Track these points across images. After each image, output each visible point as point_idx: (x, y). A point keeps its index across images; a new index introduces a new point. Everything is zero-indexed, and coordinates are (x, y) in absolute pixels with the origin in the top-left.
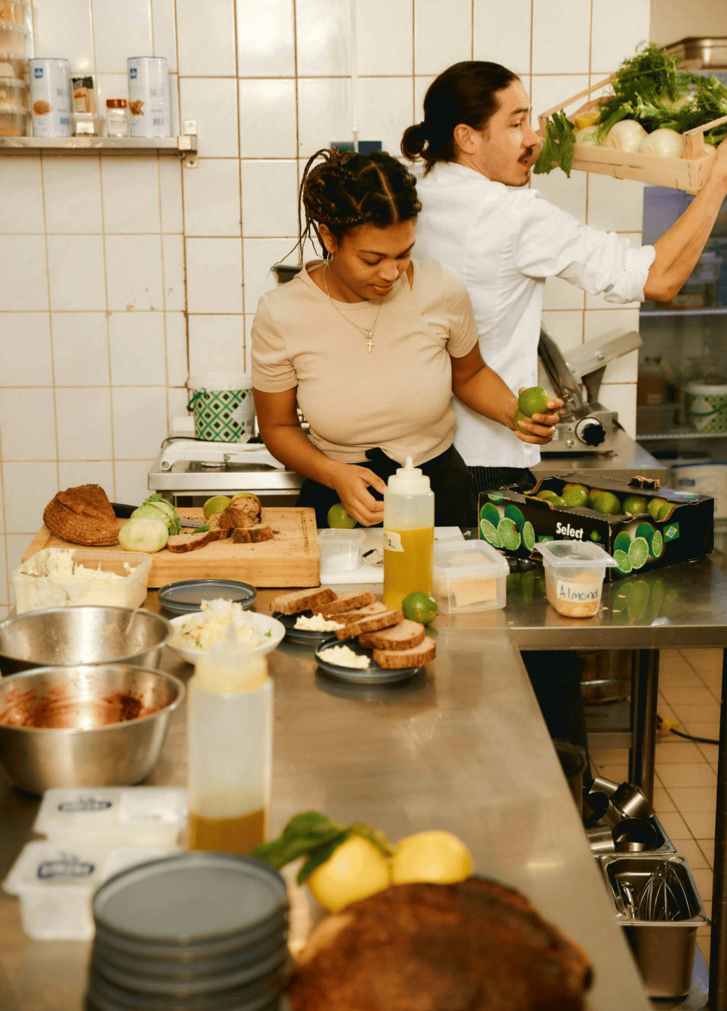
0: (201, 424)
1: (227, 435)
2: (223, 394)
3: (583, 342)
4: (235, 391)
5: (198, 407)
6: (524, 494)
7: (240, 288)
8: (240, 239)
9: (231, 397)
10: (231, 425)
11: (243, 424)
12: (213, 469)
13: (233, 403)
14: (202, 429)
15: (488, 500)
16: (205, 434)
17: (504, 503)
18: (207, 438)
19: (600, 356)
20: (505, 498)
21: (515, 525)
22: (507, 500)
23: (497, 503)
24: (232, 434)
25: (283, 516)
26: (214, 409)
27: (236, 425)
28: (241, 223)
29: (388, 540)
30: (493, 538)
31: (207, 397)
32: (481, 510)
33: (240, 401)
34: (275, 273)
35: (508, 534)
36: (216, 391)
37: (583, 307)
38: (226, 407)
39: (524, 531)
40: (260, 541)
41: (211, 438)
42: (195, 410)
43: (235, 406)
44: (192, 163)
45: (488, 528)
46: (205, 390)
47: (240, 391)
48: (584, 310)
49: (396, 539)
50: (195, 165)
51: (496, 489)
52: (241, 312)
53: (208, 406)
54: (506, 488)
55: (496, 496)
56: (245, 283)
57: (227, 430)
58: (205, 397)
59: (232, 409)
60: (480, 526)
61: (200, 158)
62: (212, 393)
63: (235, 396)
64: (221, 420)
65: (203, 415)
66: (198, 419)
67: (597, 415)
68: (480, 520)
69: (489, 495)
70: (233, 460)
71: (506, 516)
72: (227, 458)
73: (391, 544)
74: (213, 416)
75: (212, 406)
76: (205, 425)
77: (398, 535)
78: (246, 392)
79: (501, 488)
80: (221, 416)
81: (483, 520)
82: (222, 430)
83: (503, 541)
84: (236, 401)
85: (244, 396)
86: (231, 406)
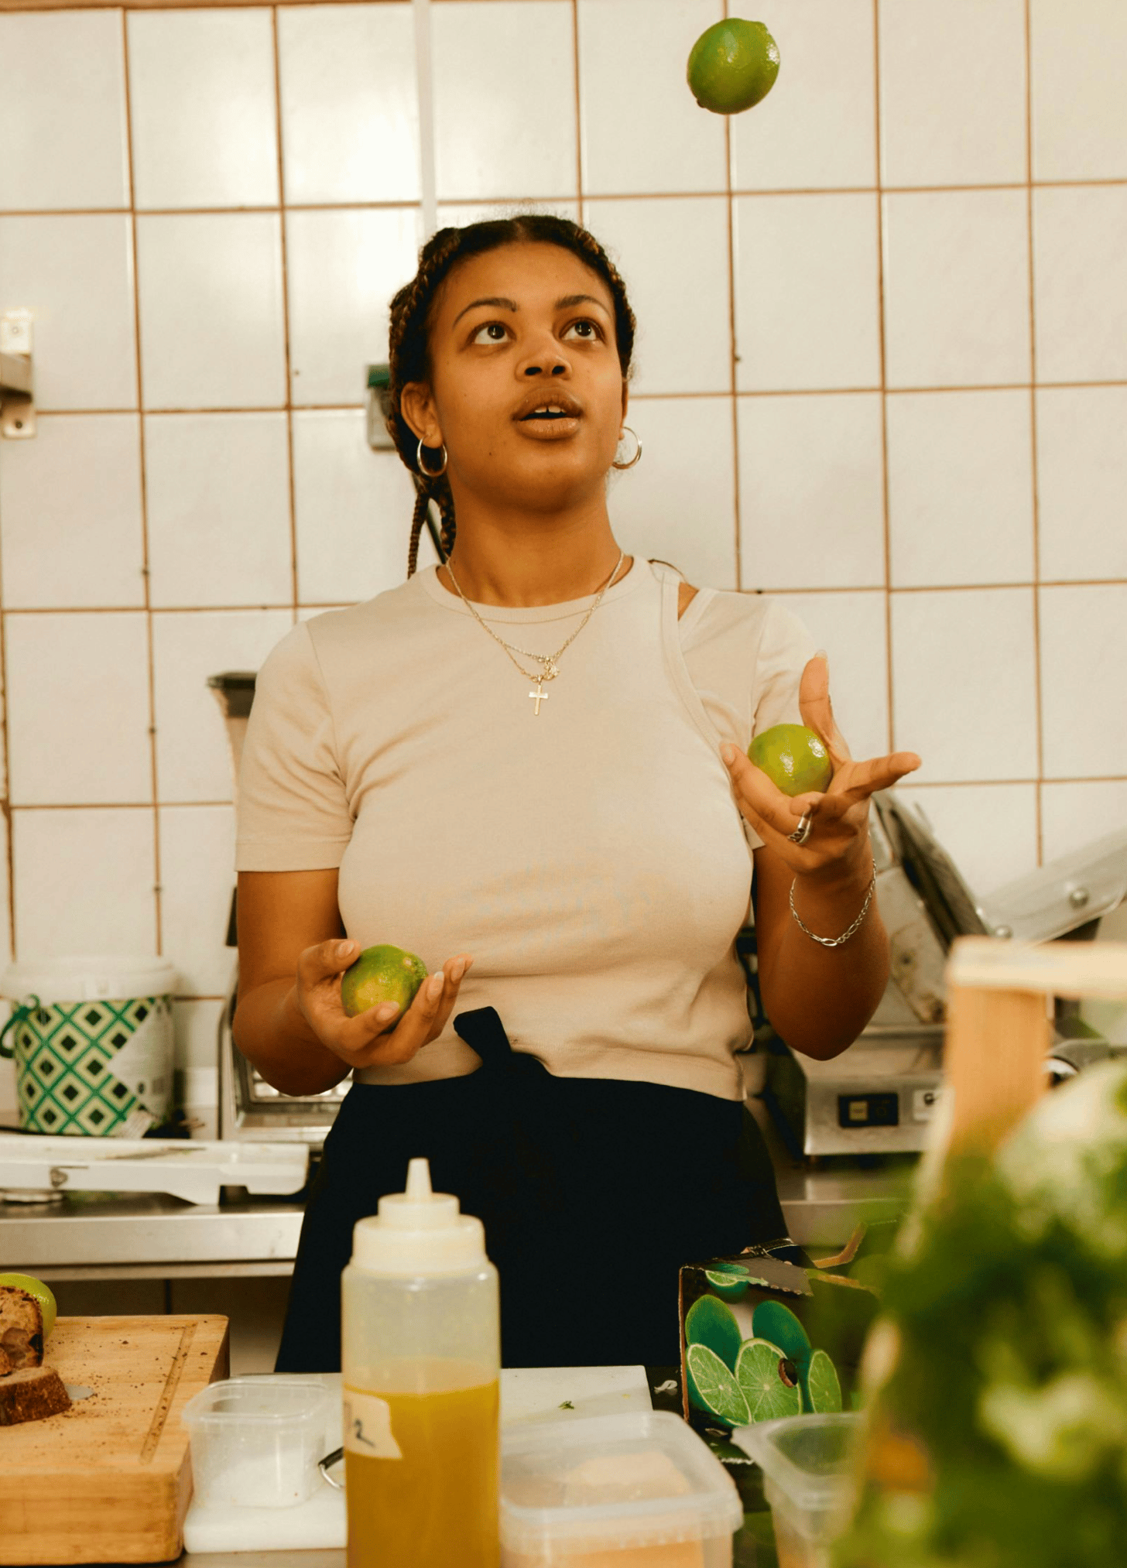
0: (31, 1091)
1: (97, 1117)
2: (84, 1011)
3: (1040, 862)
4: (118, 1001)
5: (22, 1046)
6: (813, 1266)
7: (145, 738)
8: (144, 615)
9: (107, 1017)
10: (107, 1092)
11: (141, 1088)
12: (26, 1210)
13: (112, 1034)
14: (32, 1103)
15: (707, 1287)
16: (39, 1115)
17: (750, 1295)
18: (46, 1127)
19: (1078, 896)
20: (754, 1281)
21: (784, 1360)
22: (758, 1286)
23: (731, 1296)
24: (109, 1116)
25: (125, 1343)
26: (61, 1051)
27: (120, 1090)
28: (146, 573)
29: (353, 1420)
30: (724, 1399)
31: (43, 1018)
32: (688, 1316)
33: (132, 1029)
34: (218, 693)
35: (767, 1387)
36: (67, 1003)
37: (1033, 774)
38: (94, 1043)
39: (810, 1379)
40: (21, 1422)
41: (55, 1127)
42: (17, 1054)
43: (119, 1041)
44: (19, 425)
45: (709, 1371)
46: (36, 999)
47: (131, 1002)
48: (1040, 781)
49: (378, 1418)
50: (27, 430)
51: (729, 1254)
52: (148, 798)
53: (46, 1043)
54: (760, 1250)
55: (726, 1279)
56: (158, 725)
57: (96, 1104)
58: (39, 1018)
59: (111, 1048)
60: (686, 1366)
61: (40, 413)
62: (55, 1006)
63: (119, 1016)
64: (83, 1081)
65: (36, 1066)
66: (24, 1076)
67: (1070, 1051)
68: (686, 1346)
69: (707, 1272)
70: (76, 1183)
71: (758, 1334)
72: (60, 1179)
73: (364, 1434)
74: (59, 1068)
75: (56, 1043)
76: (39, 1092)
77: (383, 1406)
78: (147, 1005)
79: (746, 1251)
80: (81, 1068)
81: (692, 1347)
82: (85, 1103)
83: (752, 1410)
84: (119, 1028)
85: (141, 1014)
86: (106, 1042)
